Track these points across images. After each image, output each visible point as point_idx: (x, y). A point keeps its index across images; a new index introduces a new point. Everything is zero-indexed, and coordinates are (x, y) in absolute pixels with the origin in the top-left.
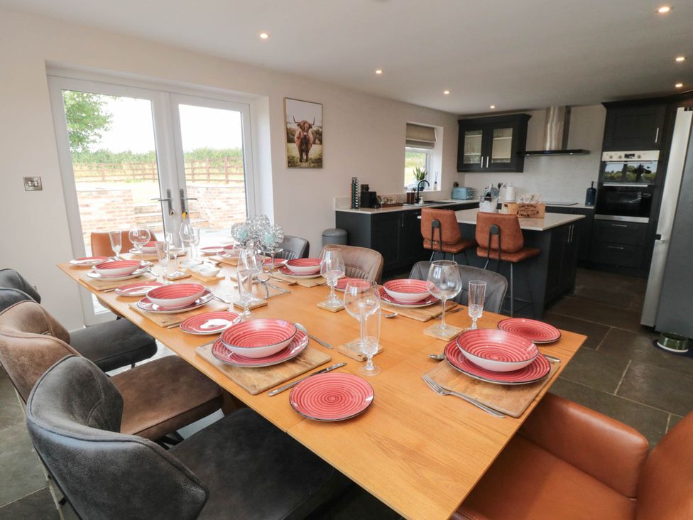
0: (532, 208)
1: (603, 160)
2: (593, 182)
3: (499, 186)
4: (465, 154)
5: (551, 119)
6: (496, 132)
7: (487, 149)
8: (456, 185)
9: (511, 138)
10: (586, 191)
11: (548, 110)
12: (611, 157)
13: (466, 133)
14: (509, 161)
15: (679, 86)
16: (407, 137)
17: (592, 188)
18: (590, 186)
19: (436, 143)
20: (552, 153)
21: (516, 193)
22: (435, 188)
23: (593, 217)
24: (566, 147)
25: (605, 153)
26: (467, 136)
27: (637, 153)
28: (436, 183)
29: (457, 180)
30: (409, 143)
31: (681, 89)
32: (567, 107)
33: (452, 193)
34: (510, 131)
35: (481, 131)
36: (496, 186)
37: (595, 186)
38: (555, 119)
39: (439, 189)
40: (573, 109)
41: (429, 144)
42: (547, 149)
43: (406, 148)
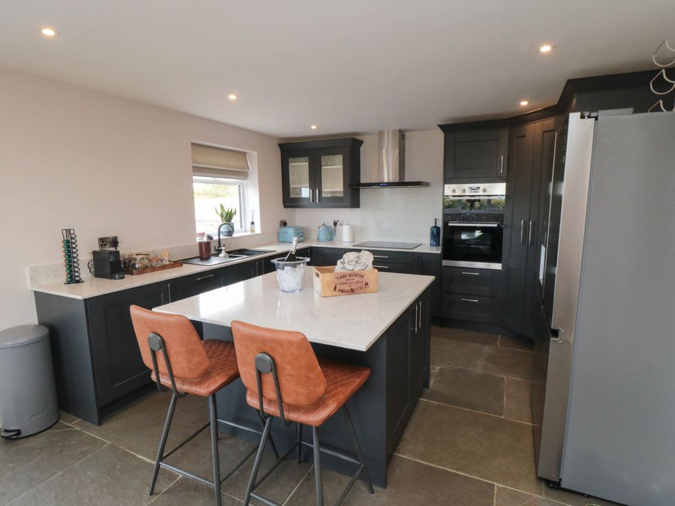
0: (357, 279)
1: (446, 194)
2: (436, 220)
3: (335, 224)
4: (291, 186)
5: (385, 144)
6: (324, 159)
7: (315, 180)
8: (284, 224)
9: (342, 166)
10: (430, 229)
11: (381, 134)
12: (454, 191)
13: (290, 159)
14: (342, 195)
15: (524, 103)
16: (193, 162)
17: (436, 227)
18: (434, 225)
19: (250, 171)
20: (389, 184)
21: (354, 233)
22: (253, 231)
23: (441, 263)
24: (404, 178)
25: (447, 186)
26: (291, 164)
27: (482, 186)
28: (253, 223)
29: (284, 218)
30: (199, 170)
31: (527, 108)
32: (400, 131)
33: (278, 234)
34: (339, 158)
35: (307, 158)
36: (332, 225)
37: (440, 224)
38: (390, 144)
39: (258, 230)
40: (407, 134)
41: (241, 174)
42: (386, 181)
43: (194, 177)
